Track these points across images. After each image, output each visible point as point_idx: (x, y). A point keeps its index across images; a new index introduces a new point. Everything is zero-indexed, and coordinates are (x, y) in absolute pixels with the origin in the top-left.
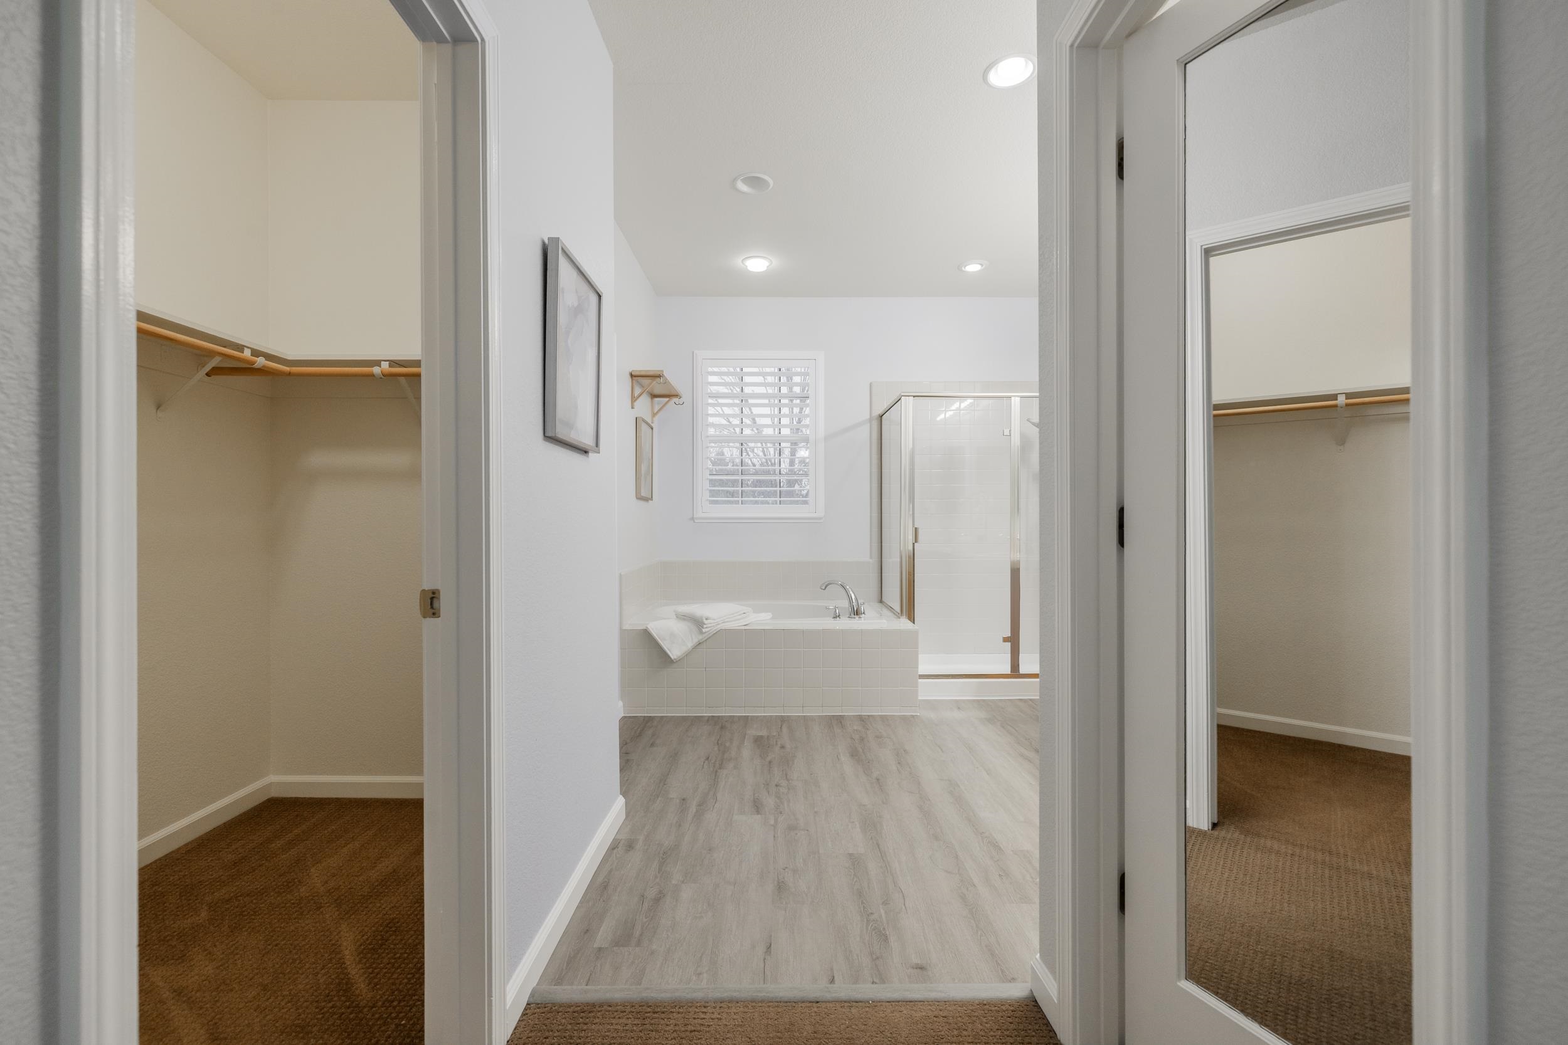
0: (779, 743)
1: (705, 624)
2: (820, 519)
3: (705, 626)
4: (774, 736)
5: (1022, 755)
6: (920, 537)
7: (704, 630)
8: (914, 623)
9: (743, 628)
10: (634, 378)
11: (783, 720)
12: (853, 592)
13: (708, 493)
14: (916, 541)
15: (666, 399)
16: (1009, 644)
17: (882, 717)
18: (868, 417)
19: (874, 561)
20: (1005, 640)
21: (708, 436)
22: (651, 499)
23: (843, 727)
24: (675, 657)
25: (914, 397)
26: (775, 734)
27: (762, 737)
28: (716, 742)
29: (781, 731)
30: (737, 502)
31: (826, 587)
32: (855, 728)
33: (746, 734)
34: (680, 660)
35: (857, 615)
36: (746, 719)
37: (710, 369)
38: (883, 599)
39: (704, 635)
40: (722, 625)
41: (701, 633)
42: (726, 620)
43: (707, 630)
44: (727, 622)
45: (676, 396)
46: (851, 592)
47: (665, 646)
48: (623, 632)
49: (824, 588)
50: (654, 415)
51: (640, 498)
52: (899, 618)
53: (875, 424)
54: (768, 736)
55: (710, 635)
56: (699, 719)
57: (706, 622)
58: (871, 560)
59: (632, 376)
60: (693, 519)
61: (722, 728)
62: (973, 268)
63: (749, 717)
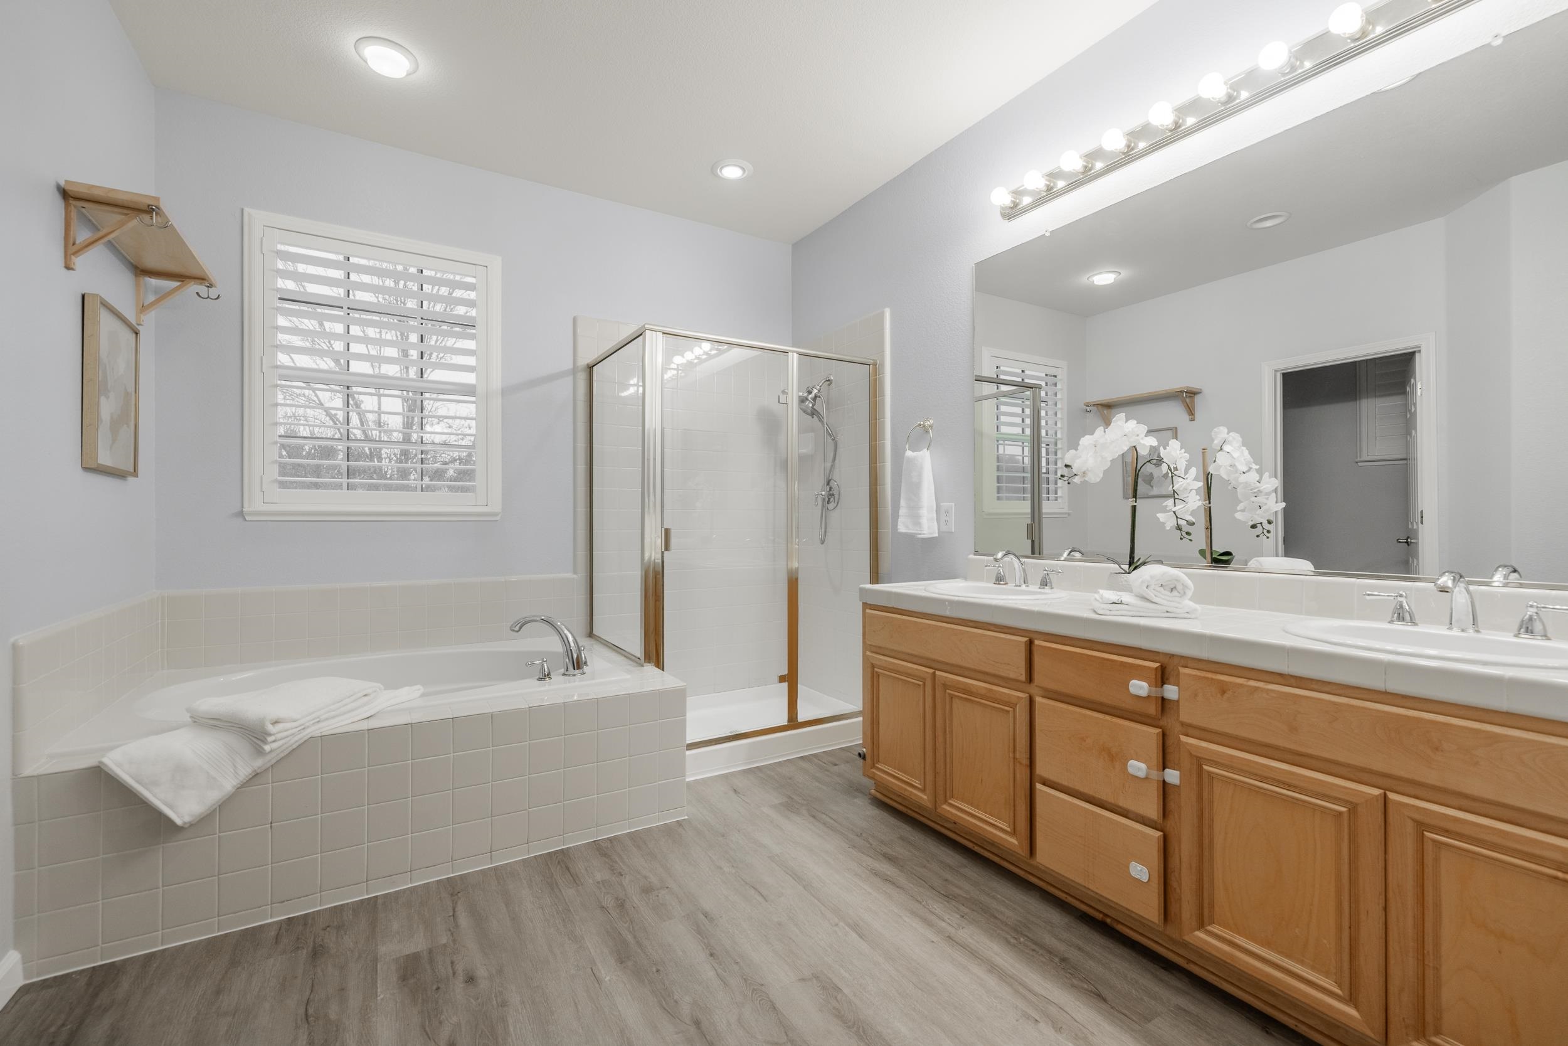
0: (460, 968)
1: (270, 735)
2: (496, 514)
3: (270, 739)
4: (445, 945)
5: (876, 874)
6: (674, 541)
7: (267, 748)
8: (663, 670)
9: (364, 726)
10: (72, 202)
11: (454, 888)
12: (569, 631)
13: (276, 468)
14: (667, 548)
15: (174, 284)
16: (785, 685)
17: (632, 836)
18: (571, 366)
19: (580, 577)
20: (782, 679)
21: (277, 367)
22: (135, 473)
23: (575, 880)
24: (187, 819)
25: (664, 333)
26: (444, 941)
27: (415, 957)
28: (302, 1011)
29: (457, 926)
30: (340, 486)
31: (520, 628)
32: (599, 877)
33: (375, 960)
34: (203, 822)
35: (579, 668)
36: (371, 905)
37: (280, 247)
38: (595, 632)
39: (268, 757)
40: (313, 728)
41: (260, 752)
42: (324, 717)
43: (275, 745)
44: (327, 719)
45: (201, 279)
46: (566, 632)
47: (156, 798)
48: (21, 785)
49: (517, 628)
50: (143, 308)
51: (92, 468)
52: (642, 666)
53: (582, 377)
54: (430, 951)
55: (282, 755)
56: (252, 937)
57: (270, 728)
58: (575, 576)
59: (65, 194)
60: (241, 514)
61: (317, 953)
62: (731, 173)
63: (380, 901)
